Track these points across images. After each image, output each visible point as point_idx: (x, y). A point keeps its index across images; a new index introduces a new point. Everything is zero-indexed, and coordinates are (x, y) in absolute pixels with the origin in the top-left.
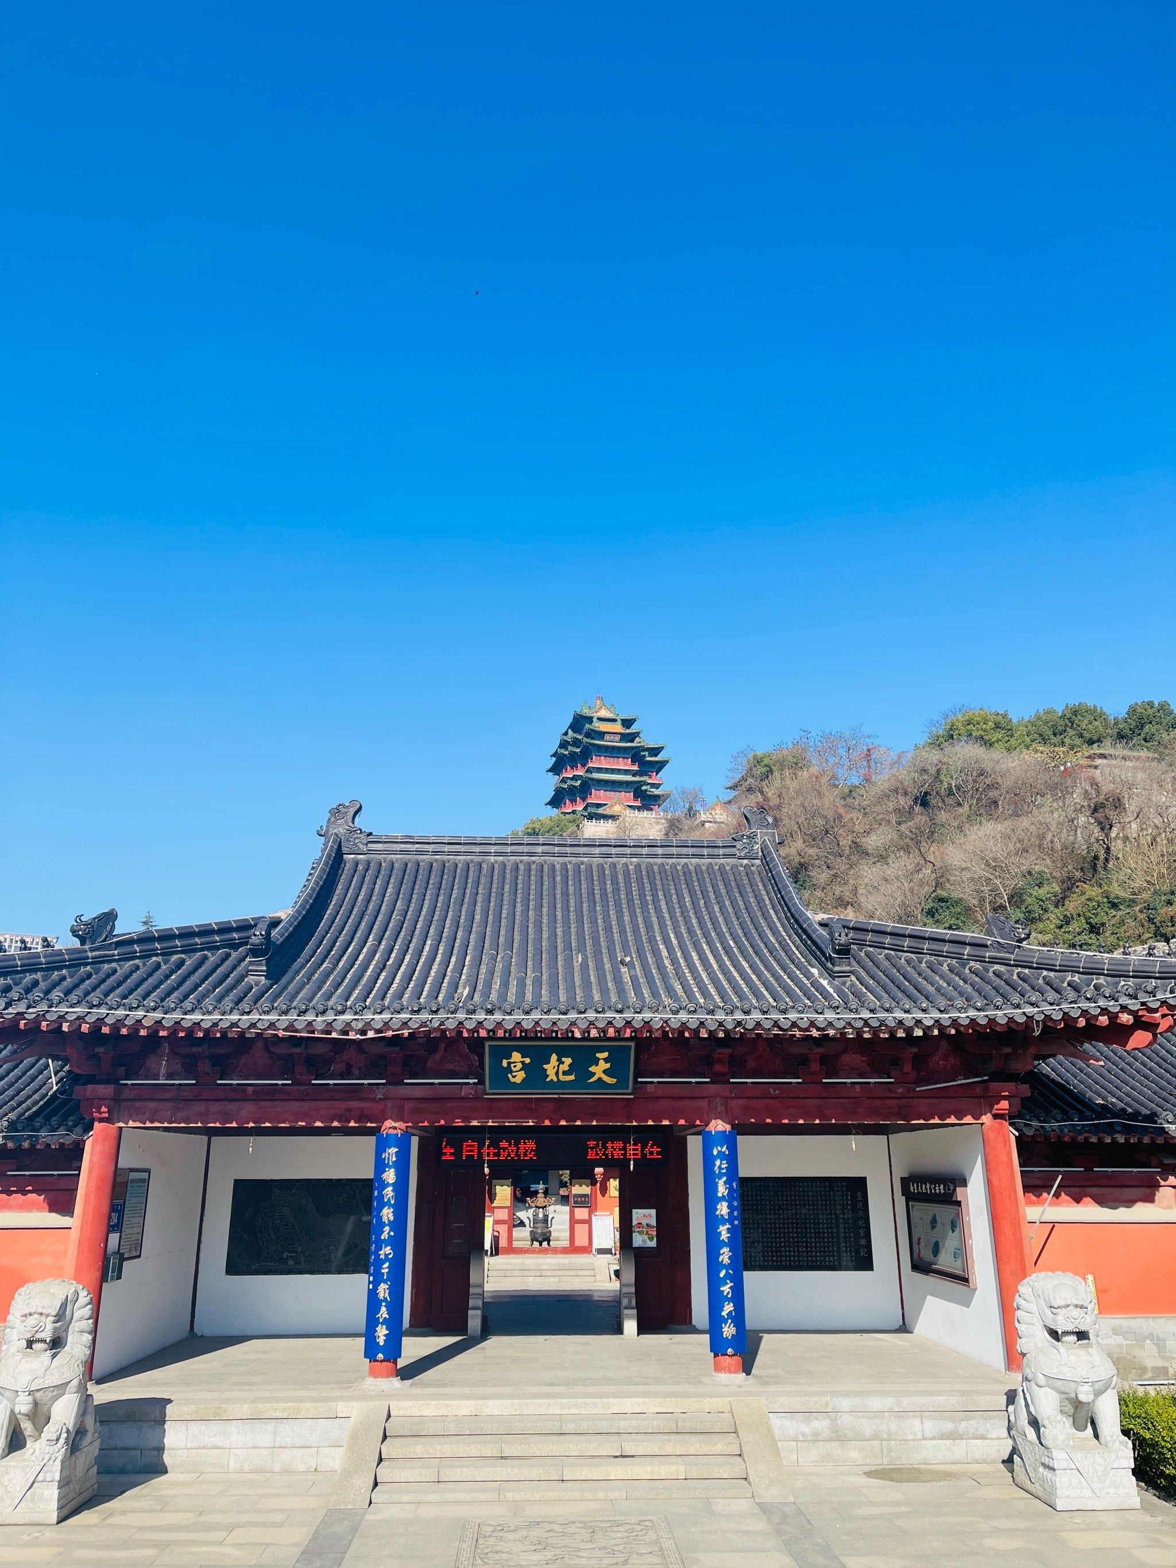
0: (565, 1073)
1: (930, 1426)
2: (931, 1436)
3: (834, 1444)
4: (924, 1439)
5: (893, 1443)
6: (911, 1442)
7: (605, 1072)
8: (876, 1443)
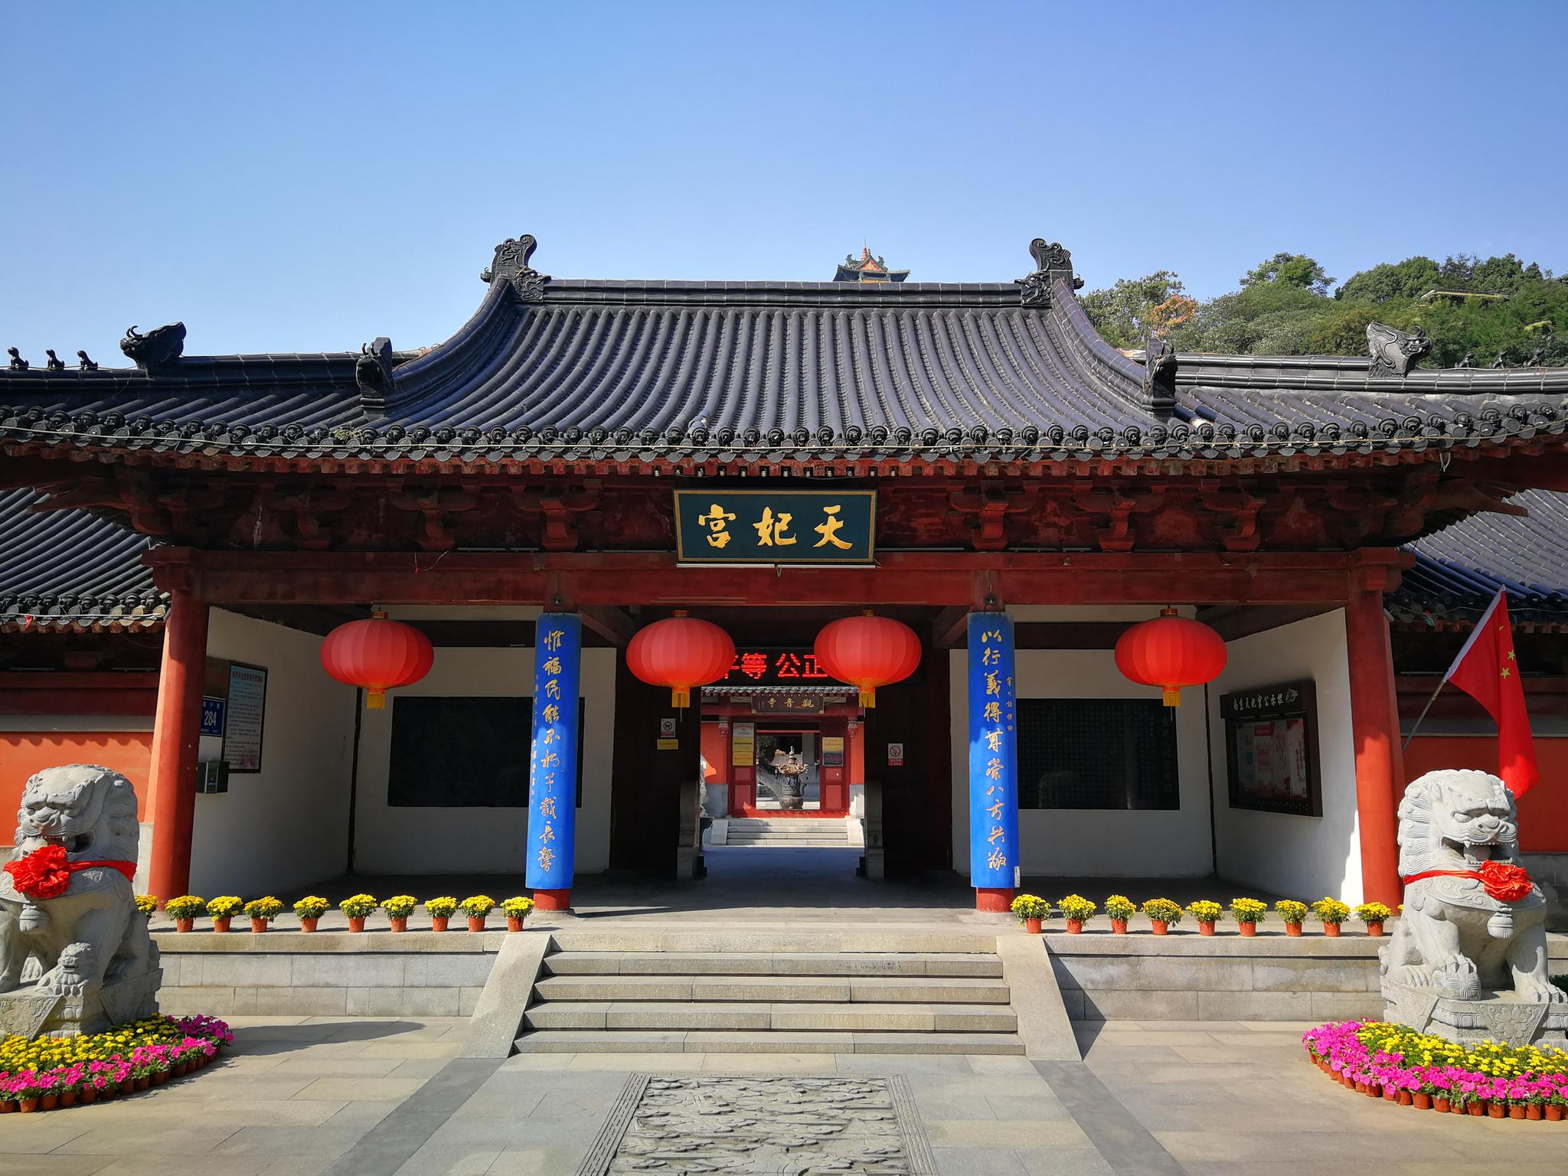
0: (783, 535)
1: (1263, 974)
2: (1265, 987)
3: (1133, 994)
4: (1254, 990)
5: (1213, 994)
6: (1238, 993)
7: (836, 533)
8: (1190, 993)
